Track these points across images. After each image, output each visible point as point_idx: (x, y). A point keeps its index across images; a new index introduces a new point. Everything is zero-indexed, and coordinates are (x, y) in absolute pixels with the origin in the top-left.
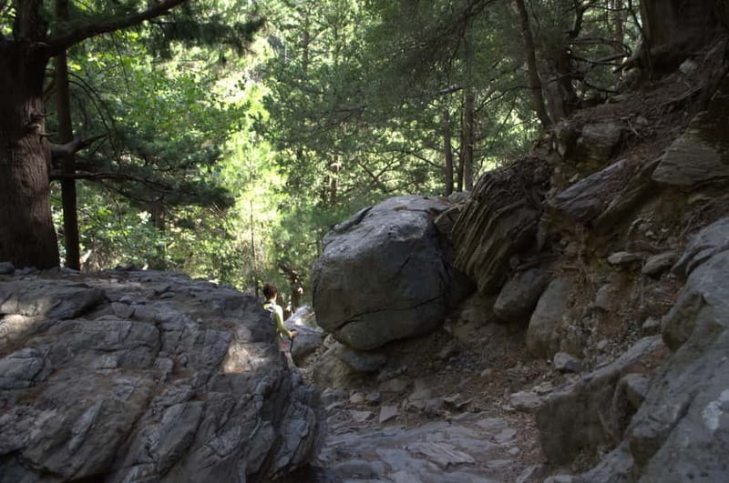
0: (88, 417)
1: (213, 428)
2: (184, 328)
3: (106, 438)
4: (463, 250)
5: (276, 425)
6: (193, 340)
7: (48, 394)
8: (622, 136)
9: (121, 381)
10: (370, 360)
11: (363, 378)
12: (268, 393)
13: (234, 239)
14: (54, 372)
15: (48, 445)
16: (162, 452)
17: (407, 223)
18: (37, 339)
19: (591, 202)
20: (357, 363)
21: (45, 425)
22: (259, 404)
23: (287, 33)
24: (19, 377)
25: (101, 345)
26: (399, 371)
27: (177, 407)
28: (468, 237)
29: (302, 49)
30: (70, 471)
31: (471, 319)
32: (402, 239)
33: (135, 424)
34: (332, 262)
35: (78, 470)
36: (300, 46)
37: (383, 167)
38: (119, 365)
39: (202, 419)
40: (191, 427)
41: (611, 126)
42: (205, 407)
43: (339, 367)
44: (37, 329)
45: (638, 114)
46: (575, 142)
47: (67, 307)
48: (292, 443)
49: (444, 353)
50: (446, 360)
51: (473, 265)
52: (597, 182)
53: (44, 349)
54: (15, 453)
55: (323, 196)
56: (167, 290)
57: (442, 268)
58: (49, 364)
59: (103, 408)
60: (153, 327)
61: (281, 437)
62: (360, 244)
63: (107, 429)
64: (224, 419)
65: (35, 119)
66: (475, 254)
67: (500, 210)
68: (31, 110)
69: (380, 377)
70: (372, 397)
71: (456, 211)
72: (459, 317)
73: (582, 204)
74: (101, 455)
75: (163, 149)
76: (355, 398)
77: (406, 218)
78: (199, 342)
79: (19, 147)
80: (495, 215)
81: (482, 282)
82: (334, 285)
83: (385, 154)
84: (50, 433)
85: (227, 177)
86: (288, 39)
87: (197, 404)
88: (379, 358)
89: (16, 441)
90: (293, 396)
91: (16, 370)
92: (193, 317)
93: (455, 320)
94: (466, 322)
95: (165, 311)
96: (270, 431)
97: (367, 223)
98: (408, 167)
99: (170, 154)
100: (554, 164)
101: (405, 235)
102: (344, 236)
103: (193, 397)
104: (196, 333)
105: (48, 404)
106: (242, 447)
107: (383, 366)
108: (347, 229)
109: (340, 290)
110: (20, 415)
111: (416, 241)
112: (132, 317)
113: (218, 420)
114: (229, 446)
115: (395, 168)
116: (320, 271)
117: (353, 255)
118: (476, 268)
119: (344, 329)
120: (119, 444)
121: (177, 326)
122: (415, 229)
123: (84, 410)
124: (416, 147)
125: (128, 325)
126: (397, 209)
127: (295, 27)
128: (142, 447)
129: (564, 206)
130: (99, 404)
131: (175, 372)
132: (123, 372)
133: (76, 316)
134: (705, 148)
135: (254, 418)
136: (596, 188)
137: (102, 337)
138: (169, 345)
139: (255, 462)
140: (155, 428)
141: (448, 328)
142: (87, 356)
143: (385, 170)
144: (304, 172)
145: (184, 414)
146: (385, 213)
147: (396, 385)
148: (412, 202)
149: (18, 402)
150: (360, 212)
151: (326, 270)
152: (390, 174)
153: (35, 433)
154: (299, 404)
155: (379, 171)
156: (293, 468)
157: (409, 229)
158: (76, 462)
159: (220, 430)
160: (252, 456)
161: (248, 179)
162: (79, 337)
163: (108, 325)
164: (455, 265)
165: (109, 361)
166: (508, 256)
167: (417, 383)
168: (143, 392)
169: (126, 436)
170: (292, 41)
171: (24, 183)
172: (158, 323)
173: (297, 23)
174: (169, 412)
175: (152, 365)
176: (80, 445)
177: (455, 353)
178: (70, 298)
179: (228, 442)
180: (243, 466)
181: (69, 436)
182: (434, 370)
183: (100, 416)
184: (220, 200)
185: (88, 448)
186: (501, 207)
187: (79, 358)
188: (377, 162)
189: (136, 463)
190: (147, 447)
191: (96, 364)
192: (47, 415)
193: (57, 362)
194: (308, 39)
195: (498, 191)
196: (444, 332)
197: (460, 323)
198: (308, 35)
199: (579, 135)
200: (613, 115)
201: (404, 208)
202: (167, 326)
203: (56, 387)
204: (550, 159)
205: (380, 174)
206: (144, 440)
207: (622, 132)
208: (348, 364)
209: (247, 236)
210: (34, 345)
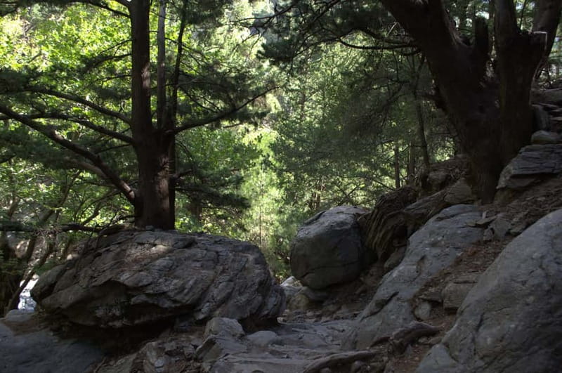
0: (191, 283)
1: (237, 293)
2: (227, 255)
3: (197, 290)
4: (371, 236)
5: (264, 297)
6: (230, 261)
7: (176, 273)
8: (446, 178)
9: (203, 272)
10: (319, 294)
11: (315, 304)
12: (261, 283)
13: (249, 231)
14: (177, 266)
15: (176, 291)
16: (218, 298)
17: (341, 220)
18: (170, 254)
19: (423, 211)
20: (312, 296)
21: (175, 284)
22: (257, 287)
23: (291, 94)
24: (165, 267)
25: (195, 258)
26: (334, 301)
27: (224, 284)
28: (373, 228)
29: (300, 105)
30: (184, 301)
31: (374, 273)
32: (338, 229)
33: (208, 287)
34: (301, 240)
35: (187, 301)
36: (299, 103)
37: (354, 187)
38: (202, 266)
39: (234, 288)
40: (230, 291)
41: (442, 173)
42: (235, 285)
43: (303, 300)
44: (170, 251)
45: (457, 167)
46: (426, 180)
47: (180, 243)
48: (270, 306)
49: (358, 292)
50: (359, 295)
51: (376, 244)
52: (427, 201)
53: (174, 258)
54: (164, 293)
55: (310, 206)
56: (220, 240)
57: (360, 245)
58: (175, 264)
59: (196, 280)
60: (215, 254)
61: (265, 302)
62: (316, 231)
63: (198, 288)
64: (242, 290)
65: (165, 163)
66: (376, 238)
67: (388, 215)
68: (164, 160)
69: (324, 304)
70: (318, 313)
71: (368, 215)
72: (368, 273)
73: (418, 212)
74: (196, 297)
75: (212, 174)
76: (309, 314)
77: (342, 217)
78: (233, 261)
79: (158, 176)
80: (385, 217)
81: (380, 254)
82: (301, 253)
83: (355, 179)
84: (177, 287)
85: (245, 191)
86: (291, 98)
87: (232, 284)
88: (325, 294)
89: (165, 289)
90: (271, 289)
91: (165, 264)
92: (231, 251)
93: (366, 274)
94: (372, 275)
95: (219, 248)
96: (260, 298)
97: (321, 220)
98: (371, 188)
99: (216, 177)
100: (418, 191)
101: (341, 227)
102: (309, 227)
103: (230, 280)
104: (233, 257)
105: (176, 277)
106: (249, 302)
107: (327, 298)
108: (310, 223)
109: (304, 255)
110: (166, 280)
111: (346, 230)
112: (206, 249)
113: (239, 290)
114: (244, 300)
115: (362, 189)
116: (295, 245)
117: (312, 236)
118: (377, 246)
119: (306, 277)
120: (202, 294)
121: (224, 254)
122: (347, 224)
123: (189, 281)
124: (377, 175)
125: (205, 252)
126: (338, 213)
127: (296, 90)
128: (210, 296)
129: (409, 212)
130: (195, 278)
131: (223, 272)
132: (204, 269)
133: (184, 248)
134: (467, 186)
135: (255, 291)
136: (427, 204)
137: (195, 255)
138: (221, 261)
139: (254, 309)
140: (216, 290)
141: (362, 279)
142: (190, 262)
143: (355, 190)
144: (299, 189)
145: (226, 286)
146: (331, 214)
147: (331, 308)
148: (347, 209)
149: (165, 276)
150: (318, 214)
151: (298, 244)
152: (358, 192)
153: (171, 287)
154: (274, 292)
155: (350, 191)
156: (269, 317)
157: (342, 223)
158: (187, 298)
159: (241, 294)
160: (253, 306)
161: (259, 193)
162: (186, 255)
163: (196, 251)
164: (366, 244)
165: (198, 264)
166: (392, 238)
167: (342, 307)
168: (212, 277)
169: (205, 291)
170: (293, 100)
171: (160, 191)
172: (217, 252)
173: (297, 87)
174: (221, 284)
175: (214, 268)
176: (188, 292)
177: (365, 291)
178: (181, 240)
179: (243, 299)
180: (249, 308)
181: (184, 289)
182: (353, 301)
183: (195, 283)
184: (242, 204)
185: (191, 294)
186: (388, 213)
187: (186, 263)
188: (349, 184)
189: (208, 302)
190: (213, 296)
191: (193, 265)
192: (175, 281)
193: (179, 262)
194: (304, 99)
195: (386, 205)
196: (360, 281)
197: (369, 275)
198: (305, 95)
199: (427, 177)
200: (446, 167)
201: (342, 212)
202: (221, 254)
203: (179, 272)
204: (417, 189)
205: (351, 192)
206: (211, 294)
207: (447, 176)
208: (307, 296)
209: (257, 229)
210: (169, 256)
